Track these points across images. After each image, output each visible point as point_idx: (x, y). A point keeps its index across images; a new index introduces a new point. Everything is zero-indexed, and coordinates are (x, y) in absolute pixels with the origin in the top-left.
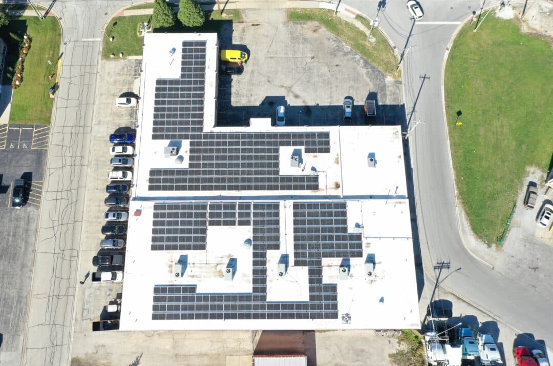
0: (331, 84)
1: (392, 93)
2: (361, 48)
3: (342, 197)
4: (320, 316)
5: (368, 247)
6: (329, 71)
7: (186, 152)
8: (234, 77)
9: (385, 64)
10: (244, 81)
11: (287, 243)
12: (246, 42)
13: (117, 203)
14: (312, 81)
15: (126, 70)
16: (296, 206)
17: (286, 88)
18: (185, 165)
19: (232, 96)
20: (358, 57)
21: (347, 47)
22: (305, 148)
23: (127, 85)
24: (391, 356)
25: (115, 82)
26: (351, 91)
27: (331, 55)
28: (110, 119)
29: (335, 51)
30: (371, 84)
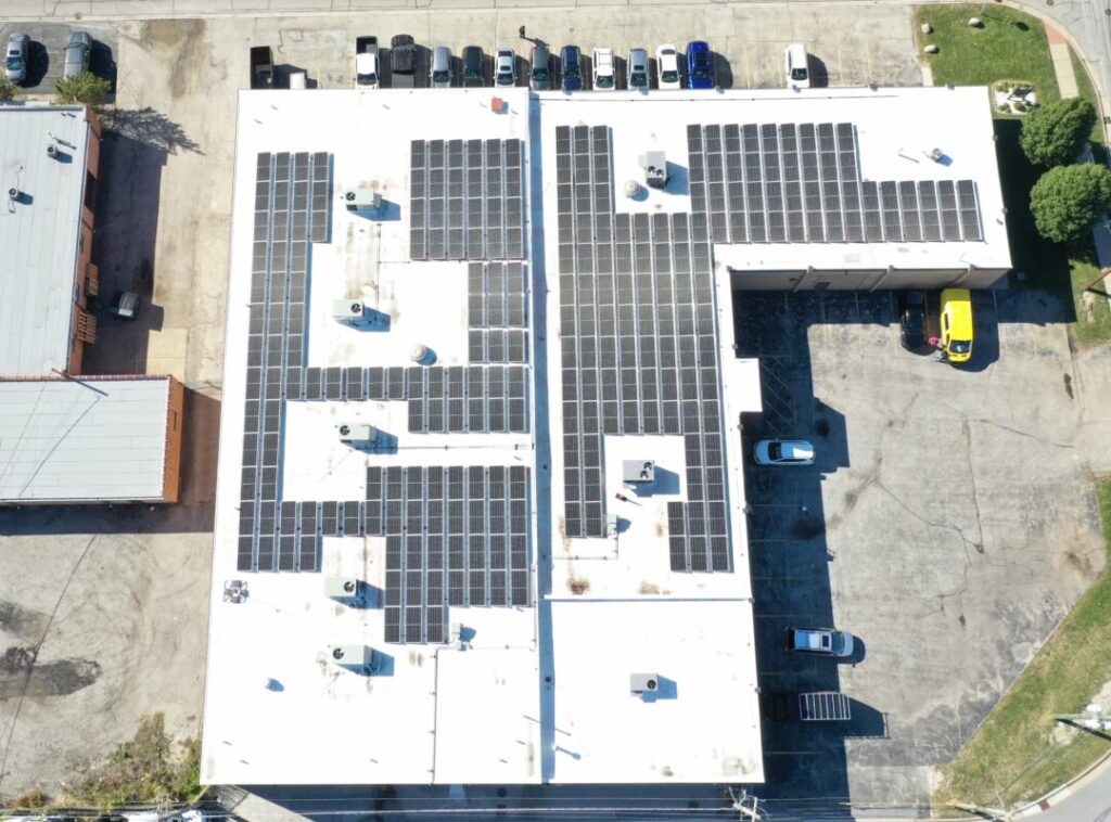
0: (899, 600)
1: (888, 785)
2: (1032, 696)
3: (547, 597)
4: (245, 526)
5: (412, 657)
6: (942, 596)
7: (658, 206)
8: (895, 331)
9: (983, 769)
10: (886, 356)
11: (423, 451)
12: (1008, 359)
13: (536, 72)
14: (902, 543)
15: (889, 63)
16: (518, 473)
17: (876, 470)
18: (624, 205)
19: (838, 326)
20: (999, 685)
21: (1028, 654)
22: (680, 504)
23: (847, 70)
24: (159, 717)
25: (854, 43)
26: (881, 658)
27: (997, 604)
28: (752, 38)
29: (1010, 615)
30: (911, 720)
